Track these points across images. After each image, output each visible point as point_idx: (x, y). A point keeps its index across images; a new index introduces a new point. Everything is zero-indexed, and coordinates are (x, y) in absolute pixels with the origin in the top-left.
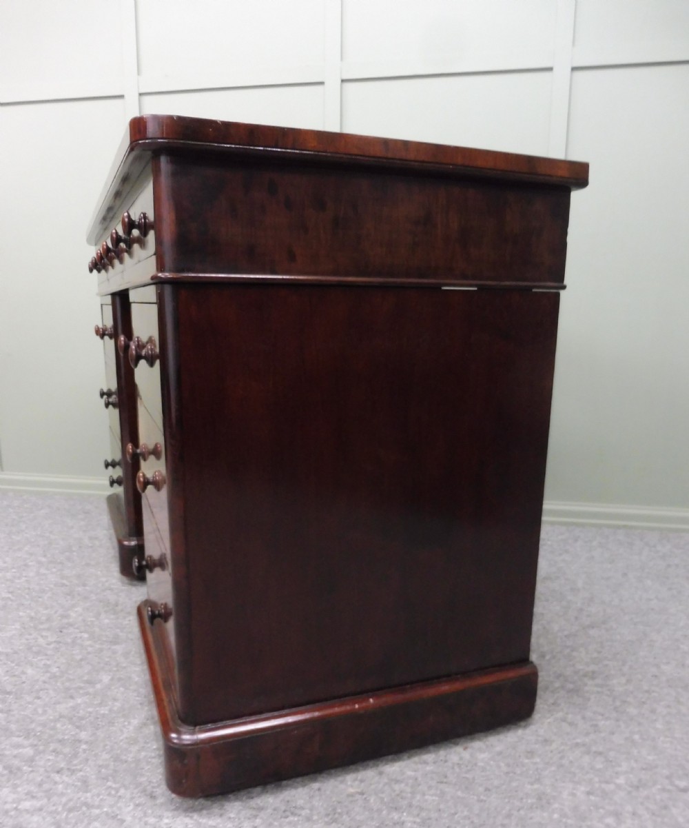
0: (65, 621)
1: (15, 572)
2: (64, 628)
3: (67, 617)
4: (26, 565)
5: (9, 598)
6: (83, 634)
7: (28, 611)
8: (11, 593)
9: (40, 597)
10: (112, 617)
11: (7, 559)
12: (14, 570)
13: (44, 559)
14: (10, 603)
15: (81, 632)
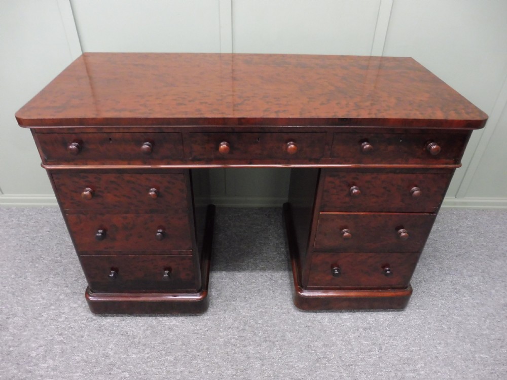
0: (108, 361)
1: (54, 310)
2: (110, 370)
3: (107, 356)
4: (58, 300)
5: (62, 341)
6: (124, 373)
7: (81, 355)
8: (61, 334)
9: (82, 337)
10: (136, 351)
11: (43, 294)
12: (53, 307)
13: (69, 291)
14: (65, 347)
15: (123, 372)
